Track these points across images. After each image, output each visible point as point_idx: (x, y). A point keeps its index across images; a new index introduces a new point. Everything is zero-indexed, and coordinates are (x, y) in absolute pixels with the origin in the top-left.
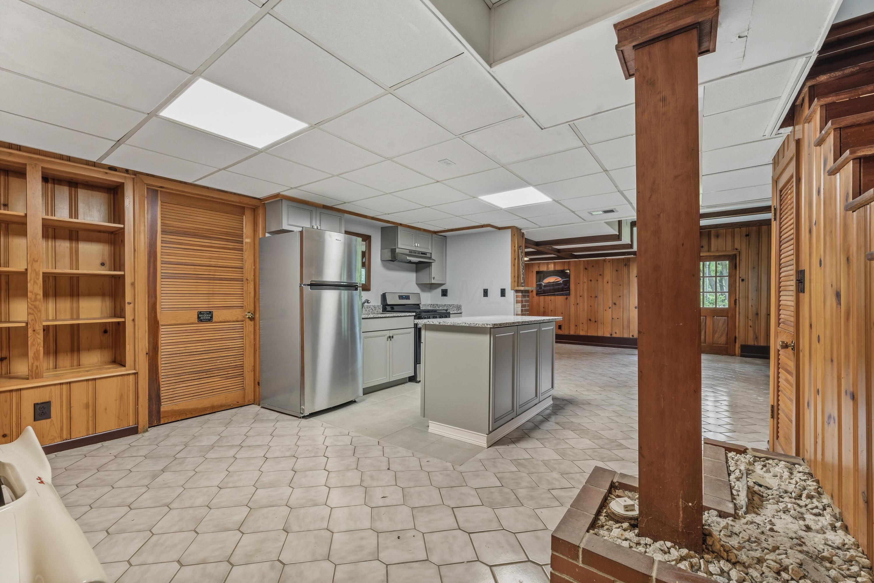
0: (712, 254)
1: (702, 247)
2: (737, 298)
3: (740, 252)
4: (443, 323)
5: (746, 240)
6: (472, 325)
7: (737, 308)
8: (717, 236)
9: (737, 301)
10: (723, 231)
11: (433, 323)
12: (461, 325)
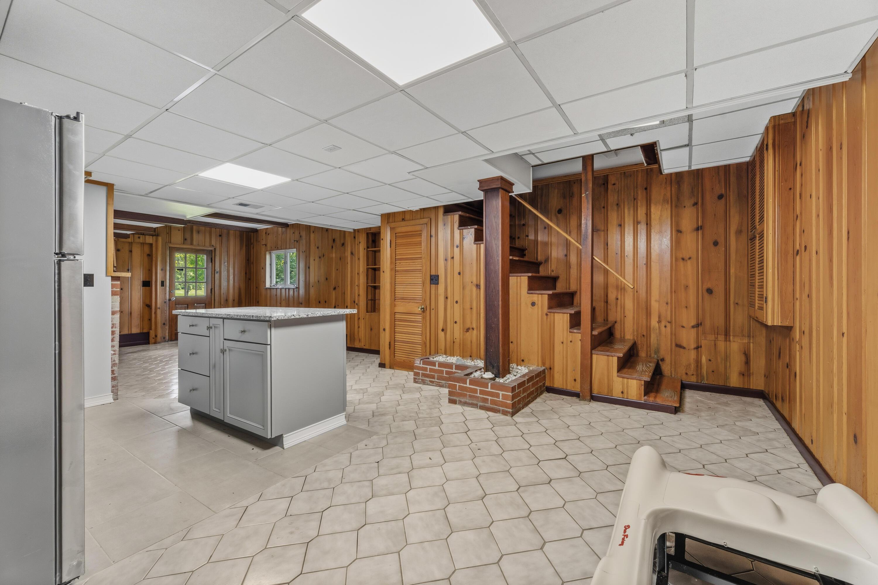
0: (194, 247)
1: (186, 239)
2: (213, 287)
3: (215, 249)
4: (312, 315)
5: (220, 239)
6: (341, 313)
7: (213, 296)
8: (198, 232)
9: (213, 290)
10: (202, 228)
11: (299, 317)
12: (331, 314)
